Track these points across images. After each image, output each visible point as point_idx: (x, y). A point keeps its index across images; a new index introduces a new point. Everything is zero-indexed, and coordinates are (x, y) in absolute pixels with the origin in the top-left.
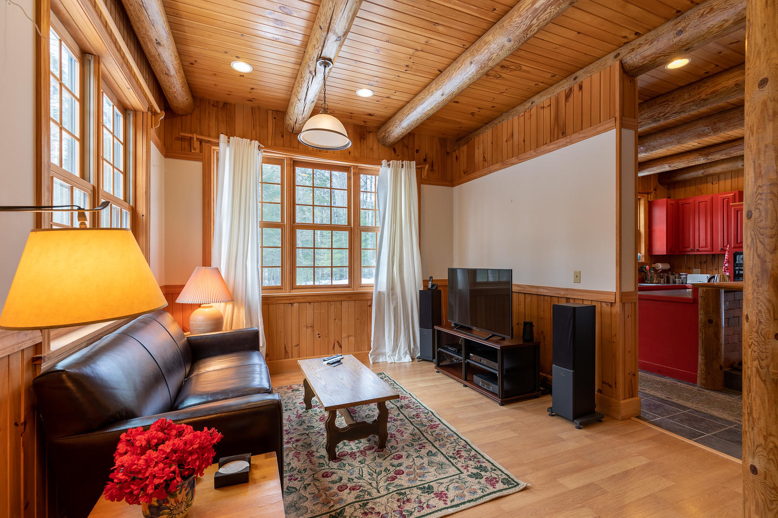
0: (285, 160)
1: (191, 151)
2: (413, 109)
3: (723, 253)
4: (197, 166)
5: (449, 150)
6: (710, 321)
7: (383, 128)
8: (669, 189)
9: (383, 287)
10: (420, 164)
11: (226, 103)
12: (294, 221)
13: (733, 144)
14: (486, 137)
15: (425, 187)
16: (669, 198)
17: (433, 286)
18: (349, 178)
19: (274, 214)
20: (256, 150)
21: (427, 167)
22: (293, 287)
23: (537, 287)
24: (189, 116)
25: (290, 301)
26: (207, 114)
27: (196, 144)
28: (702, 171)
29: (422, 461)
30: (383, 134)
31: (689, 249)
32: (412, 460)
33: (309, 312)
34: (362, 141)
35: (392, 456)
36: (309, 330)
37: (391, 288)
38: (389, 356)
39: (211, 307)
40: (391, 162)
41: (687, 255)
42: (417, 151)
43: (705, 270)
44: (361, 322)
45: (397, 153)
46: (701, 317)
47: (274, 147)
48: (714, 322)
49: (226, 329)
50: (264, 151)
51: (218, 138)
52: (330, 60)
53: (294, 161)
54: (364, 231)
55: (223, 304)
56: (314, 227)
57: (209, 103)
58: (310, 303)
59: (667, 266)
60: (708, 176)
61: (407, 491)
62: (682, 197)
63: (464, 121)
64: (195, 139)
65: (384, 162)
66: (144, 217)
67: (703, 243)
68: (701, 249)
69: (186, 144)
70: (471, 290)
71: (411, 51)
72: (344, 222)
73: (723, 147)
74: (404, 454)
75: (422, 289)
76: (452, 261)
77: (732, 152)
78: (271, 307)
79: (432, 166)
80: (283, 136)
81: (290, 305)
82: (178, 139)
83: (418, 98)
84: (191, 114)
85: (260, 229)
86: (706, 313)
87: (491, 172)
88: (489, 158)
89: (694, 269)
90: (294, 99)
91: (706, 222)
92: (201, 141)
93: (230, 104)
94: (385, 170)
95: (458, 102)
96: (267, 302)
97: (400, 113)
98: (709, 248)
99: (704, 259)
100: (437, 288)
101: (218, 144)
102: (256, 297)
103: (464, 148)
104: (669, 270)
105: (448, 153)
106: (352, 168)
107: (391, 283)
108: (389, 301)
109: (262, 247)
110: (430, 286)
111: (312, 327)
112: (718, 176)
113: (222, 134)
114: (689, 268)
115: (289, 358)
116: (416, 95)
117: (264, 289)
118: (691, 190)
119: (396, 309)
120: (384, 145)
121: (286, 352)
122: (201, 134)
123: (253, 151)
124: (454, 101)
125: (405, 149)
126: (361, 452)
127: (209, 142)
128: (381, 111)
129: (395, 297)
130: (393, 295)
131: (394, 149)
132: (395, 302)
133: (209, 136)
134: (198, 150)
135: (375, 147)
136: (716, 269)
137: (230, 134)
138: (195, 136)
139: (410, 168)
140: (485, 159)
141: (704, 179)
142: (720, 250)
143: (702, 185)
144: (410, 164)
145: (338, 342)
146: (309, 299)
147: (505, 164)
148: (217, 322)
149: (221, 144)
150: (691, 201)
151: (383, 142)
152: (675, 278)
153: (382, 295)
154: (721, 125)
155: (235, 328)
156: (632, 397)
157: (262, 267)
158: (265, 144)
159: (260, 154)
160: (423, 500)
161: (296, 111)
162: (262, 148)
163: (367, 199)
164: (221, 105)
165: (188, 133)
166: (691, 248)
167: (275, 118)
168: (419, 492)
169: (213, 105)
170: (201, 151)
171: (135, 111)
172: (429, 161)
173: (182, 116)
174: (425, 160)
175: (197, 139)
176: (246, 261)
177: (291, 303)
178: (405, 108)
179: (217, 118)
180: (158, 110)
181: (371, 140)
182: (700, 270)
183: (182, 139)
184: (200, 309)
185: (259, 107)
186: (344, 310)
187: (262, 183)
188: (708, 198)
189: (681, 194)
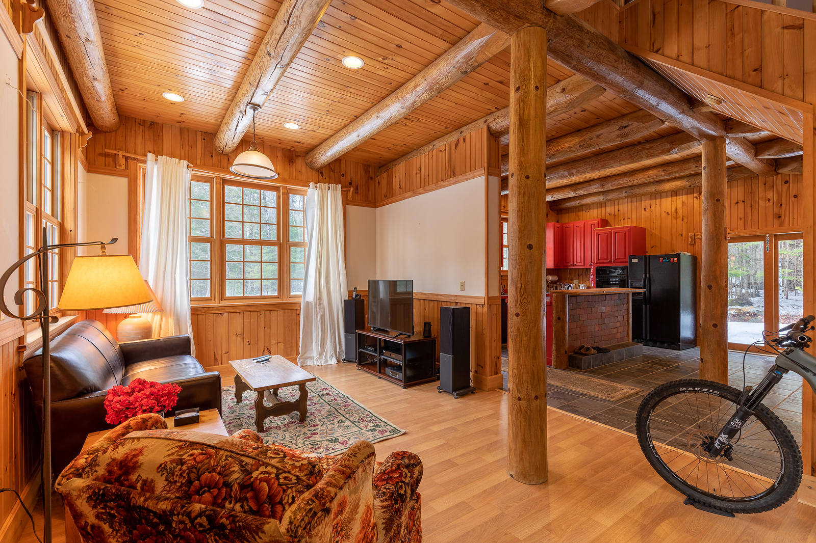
0: (215, 179)
1: (116, 167)
2: (335, 143)
3: (589, 267)
4: (123, 182)
5: (372, 175)
6: (559, 318)
7: (311, 154)
8: (558, 214)
9: (310, 297)
10: (346, 187)
11: (154, 123)
12: (223, 236)
13: (591, 183)
14: (400, 169)
15: (349, 207)
16: (558, 222)
17: (356, 296)
18: (278, 198)
19: (204, 230)
20: (185, 169)
21: (352, 190)
22: (222, 297)
23: (437, 295)
24: (114, 133)
25: (220, 311)
26: (133, 132)
27: (122, 161)
28: (578, 202)
29: (333, 426)
30: (311, 159)
31: (570, 264)
32: (326, 426)
33: (239, 323)
34: (291, 164)
35: (310, 425)
36: (239, 338)
37: (319, 298)
38: (317, 360)
39: (140, 317)
40: (318, 185)
41: (570, 269)
42: (343, 175)
44: (290, 329)
45: (324, 177)
46: (554, 315)
47: (204, 166)
48: (561, 318)
49: (155, 337)
50: (193, 170)
51: (145, 155)
52: (259, 106)
53: (223, 179)
54: (293, 246)
55: (151, 315)
56: (243, 242)
57: (135, 122)
58: (239, 313)
59: (556, 278)
60: (582, 205)
61: (319, 443)
62: (566, 222)
63: (382, 153)
64: (121, 156)
65: (311, 184)
66: (72, 232)
67: (579, 260)
68: (577, 264)
69: (110, 160)
70: (390, 299)
71: (330, 102)
72: (274, 237)
73: (585, 185)
74: (320, 423)
75: (347, 298)
76: (375, 273)
78: (200, 317)
79: (357, 189)
80: (212, 156)
81: (220, 315)
82: (101, 154)
83: (339, 134)
84: (116, 131)
85: (188, 243)
86: (557, 312)
87: (404, 198)
88: (403, 186)
89: (575, 281)
90: (223, 127)
91: (581, 242)
92: (127, 158)
93: (158, 124)
94: (313, 192)
95: (374, 139)
96: (196, 312)
97: (324, 144)
98: (582, 264)
99: (580, 272)
100: (360, 298)
101: (145, 162)
102: (184, 307)
103: (385, 175)
104: (558, 281)
105: (371, 178)
106: (281, 188)
107: (318, 294)
108: (317, 310)
109: (191, 260)
110: (354, 296)
111: (242, 335)
112: (589, 206)
113: (149, 152)
114: (571, 280)
115: (218, 365)
116: (338, 131)
117: (193, 300)
118: (572, 215)
119: (323, 317)
120: (312, 168)
121: (216, 359)
122: (127, 151)
123: (182, 170)
124: (372, 139)
125: (332, 173)
126: (285, 425)
127: (135, 159)
128: (308, 141)
129: (322, 306)
130: (320, 304)
131: (322, 173)
132: (322, 310)
133: (135, 153)
134: (123, 167)
135: (304, 170)
137: (158, 153)
138: (121, 153)
139: (336, 190)
140: (400, 188)
141: (580, 208)
142: (589, 265)
143: (580, 213)
144: (336, 187)
145: (267, 348)
146: (240, 309)
147: (415, 194)
148: (147, 331)
149: (148, 162)
150: (571, 225)
151: (310, 166)
152: (561, 288)
153: (310, 305)
154: (573, 171)
155: (163, 335)
156: (497, 374)
157: (191, 279)
158: (193, 162)
159: (189, 172)
160: (330, 446)
161: (226, 137)
162: (191, 167)
163: (296, 218)
164: (148, 124)
165: (112, 149)
166: (571, 264)
167: (204, 139)
168: (328, 442)
169: (140, 124)
170: (127, 167)
171: (63, 133)
172: (354, 184)
173: (106, 133)
174: (350, 184)
175: (123, 156)
176: (175, 273)
177: (221, 314)
178: (329, 140)
179: (144, 137)
180: (86, 131)
181: (299, 163)
182: (578, 281)
183: (106, 155)
184: (127, 320)
185: (188, 129)
186: (273, 318)
187: (190, 199)
188: (582, 224)
189: (566, 219)
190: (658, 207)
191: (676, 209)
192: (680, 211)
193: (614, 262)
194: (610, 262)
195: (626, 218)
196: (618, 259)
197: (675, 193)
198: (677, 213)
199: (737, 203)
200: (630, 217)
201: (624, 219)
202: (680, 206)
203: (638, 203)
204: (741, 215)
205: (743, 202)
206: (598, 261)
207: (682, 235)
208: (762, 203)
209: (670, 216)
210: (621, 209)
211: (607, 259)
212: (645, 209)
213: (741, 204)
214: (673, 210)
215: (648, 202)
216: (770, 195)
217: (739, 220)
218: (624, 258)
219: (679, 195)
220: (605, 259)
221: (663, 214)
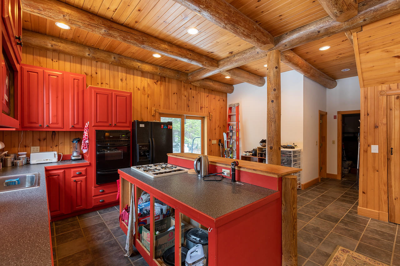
3: (74, 130)
31: (37, 125)
43: (45, 148)
77: (129, 37)
89: (32, 148)
98: (60, 125)
99: (44, 136)
112: (58, 55)
114: (26, 146)
136: (56, 146)
142: (70, 127)
143: (42, 58)
166: (40, 124)
182: (39, 147)
190: (132, 81)
191: (144, 88)
192: (146, 89)
193: (115, 126)
194: (111, 126)
195: (104, 83)
196: (119, 122)
197: (143, 74)
198: (144, 90)
199: (174, 93)
200: (108, 83)
201: (102, 83)
202: (146, 86)
203: (116, 73)
204: (176, 102)
205: (177, 94)
206: (97, 124)
207: (147, 108)
208: (183, 97)
209: (140, 91)
210: (99, 73)
211: (107, 122)
212: (122, 80)
213: (175, 94)
214: (142, 88)
215: (124, 74)
216: (186, 93)
217: (175, 104)
218: (126, 123)
219: (146, 78)
220: (106, 122)
221: (135, 89)
